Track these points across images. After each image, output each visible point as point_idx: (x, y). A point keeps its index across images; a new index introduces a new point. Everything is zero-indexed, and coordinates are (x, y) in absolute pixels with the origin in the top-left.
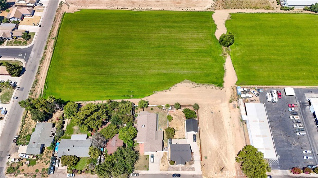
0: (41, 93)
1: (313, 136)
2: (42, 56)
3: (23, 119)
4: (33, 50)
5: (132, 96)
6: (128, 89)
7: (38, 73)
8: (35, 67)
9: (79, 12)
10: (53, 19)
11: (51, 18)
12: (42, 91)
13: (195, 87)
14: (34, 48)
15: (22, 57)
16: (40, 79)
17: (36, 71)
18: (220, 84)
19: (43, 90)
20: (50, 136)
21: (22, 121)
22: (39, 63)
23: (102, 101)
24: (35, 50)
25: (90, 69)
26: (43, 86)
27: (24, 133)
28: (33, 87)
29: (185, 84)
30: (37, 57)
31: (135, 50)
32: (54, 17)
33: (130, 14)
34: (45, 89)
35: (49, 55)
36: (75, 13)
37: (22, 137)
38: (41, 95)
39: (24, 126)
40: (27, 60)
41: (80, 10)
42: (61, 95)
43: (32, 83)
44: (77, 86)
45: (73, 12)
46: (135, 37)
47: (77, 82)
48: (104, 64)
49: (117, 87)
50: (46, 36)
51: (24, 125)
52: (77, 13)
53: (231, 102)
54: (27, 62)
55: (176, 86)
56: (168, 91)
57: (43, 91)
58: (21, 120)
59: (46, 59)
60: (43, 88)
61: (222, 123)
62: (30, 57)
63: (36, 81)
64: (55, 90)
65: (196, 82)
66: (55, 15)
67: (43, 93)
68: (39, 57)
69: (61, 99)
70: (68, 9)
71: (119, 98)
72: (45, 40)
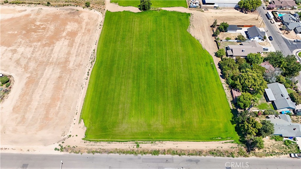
0: (229, 142)
2: (169, 156)
3: (269, 155)
5: (212, 63)
6: (204, 66)
7: (200, 153)
8: (190, 161)
9: (86, 121)
10: (96, 154)
11: (92, 159)
12: (225, 143)
13: (193, 26)
16: (209, 148)
17: (198, 157)
19: (224, 141)
20: (280, 118)
21: (271, 155)
22: (184, 156)
23: (223, 85)
25: (185, 98)
26: (219, 142)
27: (284, 149)
28: (222, 154)
29: (191, 31)
30: (173, 162)
31: (155, 62)
33: (99, 68)
34: (222, 139)
35: (169, 145)
36: (88, 126)
37: (289, 150)
38: (232, 142)
39: (276, 152)
41: (82, 120)
42: (226, 121)
43: (217, 157)
44: (210, 107)
45: (85, 128)
46: (137, 63)
47: (205, 108)
48: (176, 86)
49: (203, 74)
50: (131, 159)
51: (275, 152)
52: (88, 123)
53: (203, 11)
55: (195, 36)
56: (200, 41)
57: (226, 141)
58: (271, 157)
59: (176, 148)
60: (222, 142)
63: (212, 153)
64: (220, 129)
65: (188, 26)
66: (87, 154)
67: (228, 141)
68: (172, 159)
69: (231, 121)
70: (77, 136)
71: (216, 72)
72: (140, 158)
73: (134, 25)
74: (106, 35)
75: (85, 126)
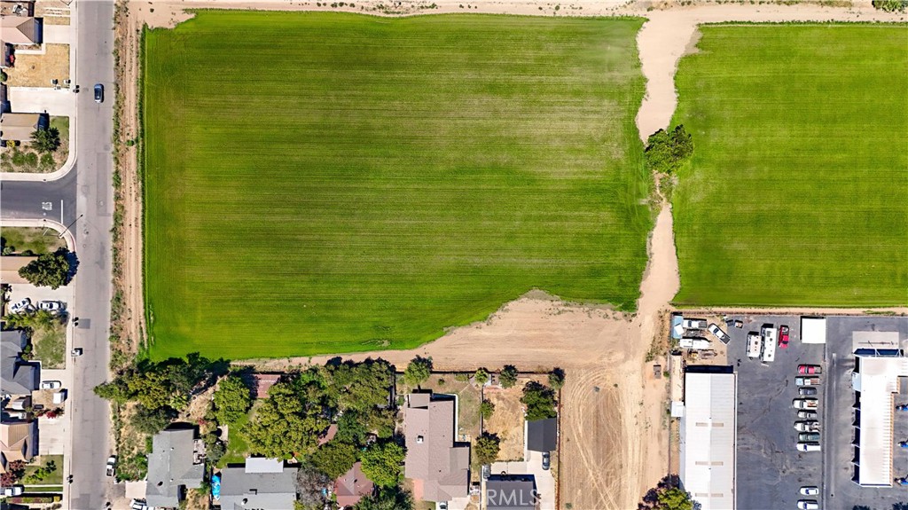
0: (142, 338)
1: (837, 452)
2: (112, 209)
4: (79, 187)
5: (386, 344)
6: (376, 319)
7: (118, 272)
8: (102, 250)
9: (190, 25)
10: (113, 58)
11: (102, 51)
12: (141, 328)
13: (559, 313)
14: (80, 181)
15: (54, 214)
16: (128, 292)
17: (111, 267)
18: (628, 304)
19: (143, 326)
20: (194, 464)
21: (115, 417)
22: (112, 239)
23: (307, 359)
24: (86, 186)
25: (262, 256)
26: (142, 317)
27: (128, 449)
28: (116, 316)
29: (532, 302)
30: (98, 215)
31: (388, 186)
32: (113, 48)
34: (150, 326)
35: (134, 209)
36: (179, 30)
37: (126, 459)
38: (142, 344)
39: (122, 430)
40: (71, 224)
41: (192, 16)
42: (196, 342)
43: (109, 306)
44: (234, 312)
45: (173, 26)
46: (384, 133)
47: (233, 301)
48: (298, 237)
49: (346, 314)
50: (104, 130)
51: (121, 427)
52: (184, 31)
53: (649, 358)
54: (74, 233)
55: (507, 311)
56: (484, 325)
57: (144, 331)
58: (111, 416)
59: (128, 224)
60: (143, 321)
61: (617, 418)
62: (78, 215)
63: (119, 298)
64: (177, 325)
65: (563, 296)
66: (114, 39)
67: (145, 337)
68: (105, 214)
69: (198, 354)
70: (152, 10)
71: (353, 348)
72: (106, 148)
73: (562, 119)
74: (506, 33)
75: (178, 25)
